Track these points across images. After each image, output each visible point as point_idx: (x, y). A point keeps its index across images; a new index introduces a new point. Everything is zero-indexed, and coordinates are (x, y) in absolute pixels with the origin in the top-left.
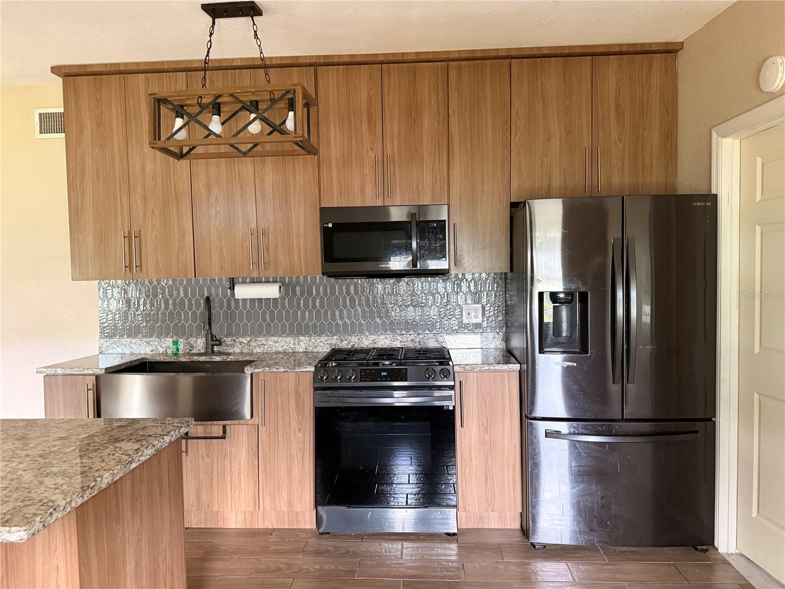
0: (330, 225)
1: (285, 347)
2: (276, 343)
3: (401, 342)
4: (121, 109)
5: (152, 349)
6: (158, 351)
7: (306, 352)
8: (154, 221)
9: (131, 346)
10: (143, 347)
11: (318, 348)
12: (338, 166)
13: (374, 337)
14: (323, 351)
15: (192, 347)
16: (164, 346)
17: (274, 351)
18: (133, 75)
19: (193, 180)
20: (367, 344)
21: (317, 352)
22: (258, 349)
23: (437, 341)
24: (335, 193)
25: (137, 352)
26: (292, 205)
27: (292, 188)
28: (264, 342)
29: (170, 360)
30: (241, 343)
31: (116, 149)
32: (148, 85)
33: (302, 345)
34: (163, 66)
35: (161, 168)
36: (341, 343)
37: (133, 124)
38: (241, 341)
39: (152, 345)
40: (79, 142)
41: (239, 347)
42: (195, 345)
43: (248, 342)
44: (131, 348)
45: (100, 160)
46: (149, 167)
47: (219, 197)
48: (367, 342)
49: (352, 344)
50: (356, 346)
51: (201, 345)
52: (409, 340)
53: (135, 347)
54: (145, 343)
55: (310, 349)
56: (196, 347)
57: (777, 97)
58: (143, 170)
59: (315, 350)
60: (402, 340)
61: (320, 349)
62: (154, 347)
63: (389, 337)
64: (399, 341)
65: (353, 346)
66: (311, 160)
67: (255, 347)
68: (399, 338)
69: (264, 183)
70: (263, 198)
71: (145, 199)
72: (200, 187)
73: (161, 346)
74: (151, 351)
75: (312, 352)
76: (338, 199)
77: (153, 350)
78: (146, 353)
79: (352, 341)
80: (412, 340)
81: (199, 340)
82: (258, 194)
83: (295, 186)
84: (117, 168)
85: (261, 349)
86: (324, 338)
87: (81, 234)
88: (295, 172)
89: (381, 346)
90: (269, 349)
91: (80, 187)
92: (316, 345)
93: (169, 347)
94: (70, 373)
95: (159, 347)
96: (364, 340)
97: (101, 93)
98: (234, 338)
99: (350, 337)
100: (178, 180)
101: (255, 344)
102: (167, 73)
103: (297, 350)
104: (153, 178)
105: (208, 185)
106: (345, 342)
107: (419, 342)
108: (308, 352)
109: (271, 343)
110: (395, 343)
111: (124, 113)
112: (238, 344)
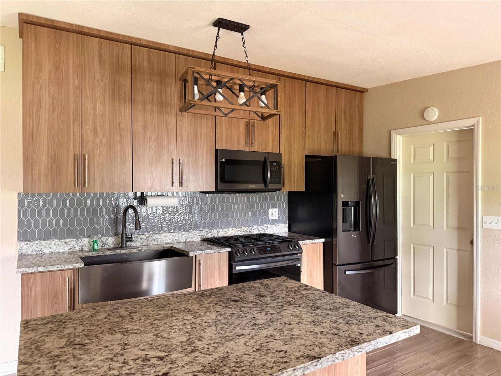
0: (224, 160)
1: (172, 239)
2: (166, 237)
3: (240, 232)
4: (77, 59)
5: (70, 247)
6: (75, 249)
7: (185, 242)
8: (101, 148)
9: (51, 246)
10: (62, 247)
11: (194, 238)
12: (226, 125)
13: (226, 230)
14: (197, 240)
15: (104, 244)
16: (81, 244)
17: (165, 243)
18: (88, 37)
19: (134, 122)
20: (222, 234)
21: (193, 242)
22: (153, 242)
23: (258, 230)
24: (224, 141)
25: (56, 251)
26: (199, 146)
27: (199, 135)
28: (158, 237)
29: (98, 255)
30: (141, 239)
31: (71, 91)
32: (101, 47)
33: (184, 237)
34: (119, 37)
35: (109, 110)
36: (207, 234)
37: (87, 73)
38: (142, 237)
39: (70, 245)
40: (37, 79)
41: (140, 241)
42: (106, 242)
43: (147, 238)
44: (51, 248)
45: (56, 96)
46: (99, 107)
47: (151, 135)
48: (222, 233)
49: (213, 235)
50: (216, 236)
51: (111, 242)
52: (245, 230)
53: (54, 247)
54: (64, 244)
55: (188, 240)
56: (107, 244)
57: (432, 124)
58: (94, 109)
59: (191, 240)
60: (241, 230)
61: (194, 240)
62: (71, 246)
63: (234, 229)
64: (239, 231)
65: (214, 236)
66: (211, 119)
67: (151, 241)
68: (239, 229)
69: (182, 130)
70: (182, 140)
71: (95, 132)
72: (138, 127)
73: (78, 245)
74: (69, 250)
75: (189, 242)
76: (225, 144)
77: (71, 249)
78: (64, 251)
79: (214, 233)
80: (246, 230)
81: (110, 239)
82: (178, 137)
83: (201, 135)
84: (71, 104)
85: (156, 242)
86: (197, 232)
87: (35, 154)
88: (201, 124)
89: (230, 235)
90: (161, 242)
91: (36, 115)
92: (192, 237)
93: (85, 245)
94: (52, 269)
95: (76, 246)
96: (220, 232)
97: (60, 43)
98: (137, 236)
99: (213, 230)
100: (122, 121)
101: (151, 239)
102: (117, 42)
103: (180, 241)
104: (102, 117)
105: (144, 127)
106: (210, 234)
107: (250, 231)
108: (187, 242)
109: (163, 237)
110: (237, 233)
111: (79, 64)
112: (139, 240)
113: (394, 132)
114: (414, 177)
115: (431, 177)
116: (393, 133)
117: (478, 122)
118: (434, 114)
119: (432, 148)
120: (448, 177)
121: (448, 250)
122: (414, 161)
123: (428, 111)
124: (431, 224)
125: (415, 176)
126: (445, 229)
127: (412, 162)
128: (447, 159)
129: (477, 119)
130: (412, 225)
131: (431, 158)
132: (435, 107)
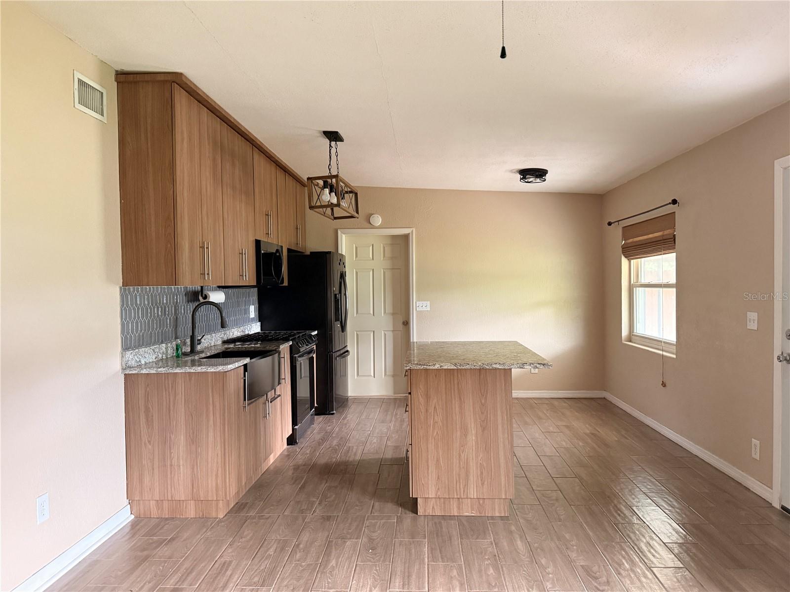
113: (341, 231)
114: (357, 273)
115: (371, 273)
116: (339, 232)
117: (412, 231)
118: (377, 220)
119: (371, 248)
120: (384, 273)
121: (386, 332)
122: (356, 258)
123: (373, 217)
124: (372, 312)
125: (357, 271)
126: (383, 315)
127: (354, 259)
128: (383, 258)
129: (412, 229)
130: (355, 315)
131: (371, 256)
132: (379, 215)
